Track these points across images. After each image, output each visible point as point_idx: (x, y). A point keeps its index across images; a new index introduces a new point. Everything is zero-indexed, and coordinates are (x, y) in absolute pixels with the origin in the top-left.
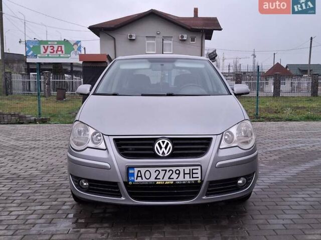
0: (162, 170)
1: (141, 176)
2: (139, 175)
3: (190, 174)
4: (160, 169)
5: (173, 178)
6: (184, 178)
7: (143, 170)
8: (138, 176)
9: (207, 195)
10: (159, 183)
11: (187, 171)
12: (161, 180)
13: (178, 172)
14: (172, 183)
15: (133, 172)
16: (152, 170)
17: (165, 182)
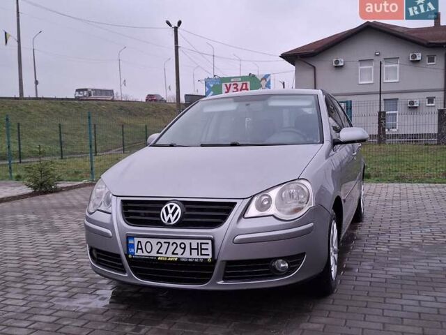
0: (165, 242)
1: (141, 249)
2: (140, 247)
3: (197, 249)
4: (162, 241)
5: (177, 254)
6: (191, 254)
7: (144, 241)
8: (138, 249)
9: (225, 279)
10: (161, 259)
11: (194, 246)
12: (163, 255)
13: (183, 246)
14: (176, 259)
15: (132, 242)
16: (154, 241)
17: (168, 258)
